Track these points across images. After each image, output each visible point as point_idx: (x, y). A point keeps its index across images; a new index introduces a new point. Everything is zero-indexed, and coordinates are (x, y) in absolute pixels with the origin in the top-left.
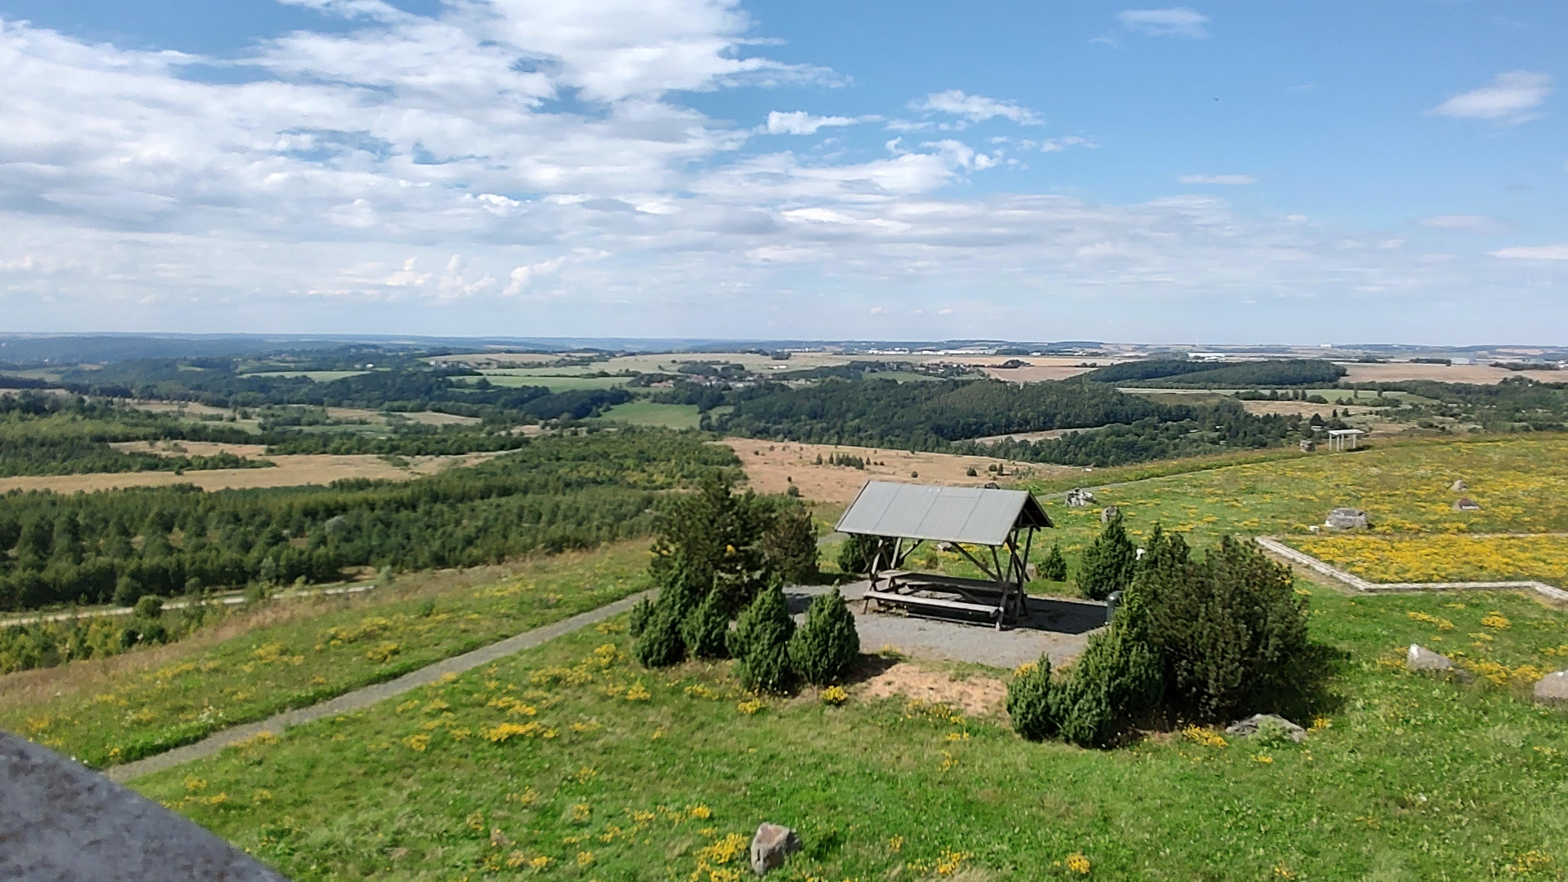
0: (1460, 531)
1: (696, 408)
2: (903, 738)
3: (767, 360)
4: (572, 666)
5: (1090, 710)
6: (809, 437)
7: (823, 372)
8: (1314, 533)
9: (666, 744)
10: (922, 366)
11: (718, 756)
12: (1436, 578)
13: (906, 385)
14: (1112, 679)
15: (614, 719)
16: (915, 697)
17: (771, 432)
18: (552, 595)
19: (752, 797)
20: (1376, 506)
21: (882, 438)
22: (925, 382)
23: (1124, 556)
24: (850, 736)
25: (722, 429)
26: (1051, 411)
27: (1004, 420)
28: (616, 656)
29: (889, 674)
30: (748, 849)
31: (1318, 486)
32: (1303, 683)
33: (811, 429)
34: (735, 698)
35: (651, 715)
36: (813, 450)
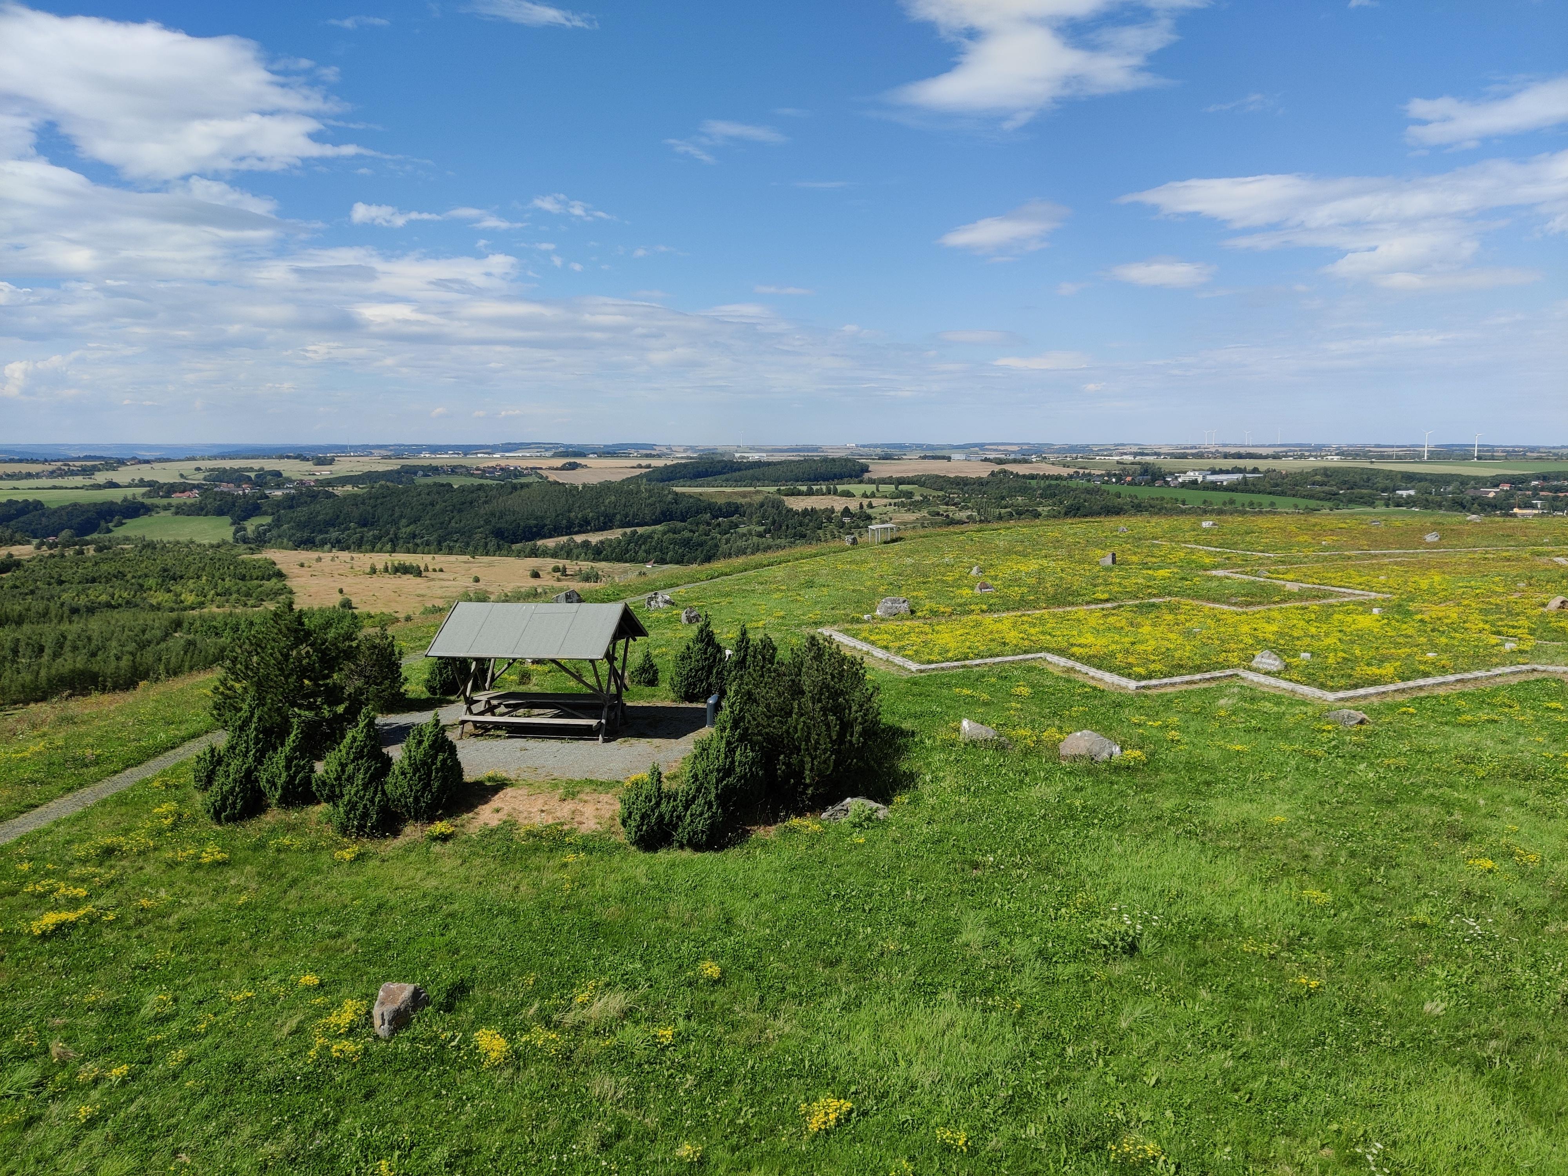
0: (983, 611)
1: (227, 519)
2: (518, 866)
3: (309, 466)
4: (126, 832)
5: (701, 814)
6: (360, 546)
7: (370, 477)
8: (867, 622)
9: (254, 910)
10: (478, 469)
11: (319, 914)
12: (971, 655)
13: (462, 489)
14: (719, 781)
15: (188, 888)
16: (526, 822)
17: (317, 543)
18: (88, 752)
19: (364, 954)
20: (915, 594)
21: (439, 543)
22: (481, 485)
23: (715, 658)
24: (462, 871)
25: (260, 541)
26: (611, 511)
27: (564, 522)
28: (180, 816)
29: (497, 801)
30: (369, 1013)
31: (865, 577)
32: (880, 764)
33: (362, 537)
34: (329, 847)
35: (234, 878)
36: (365, 560)
